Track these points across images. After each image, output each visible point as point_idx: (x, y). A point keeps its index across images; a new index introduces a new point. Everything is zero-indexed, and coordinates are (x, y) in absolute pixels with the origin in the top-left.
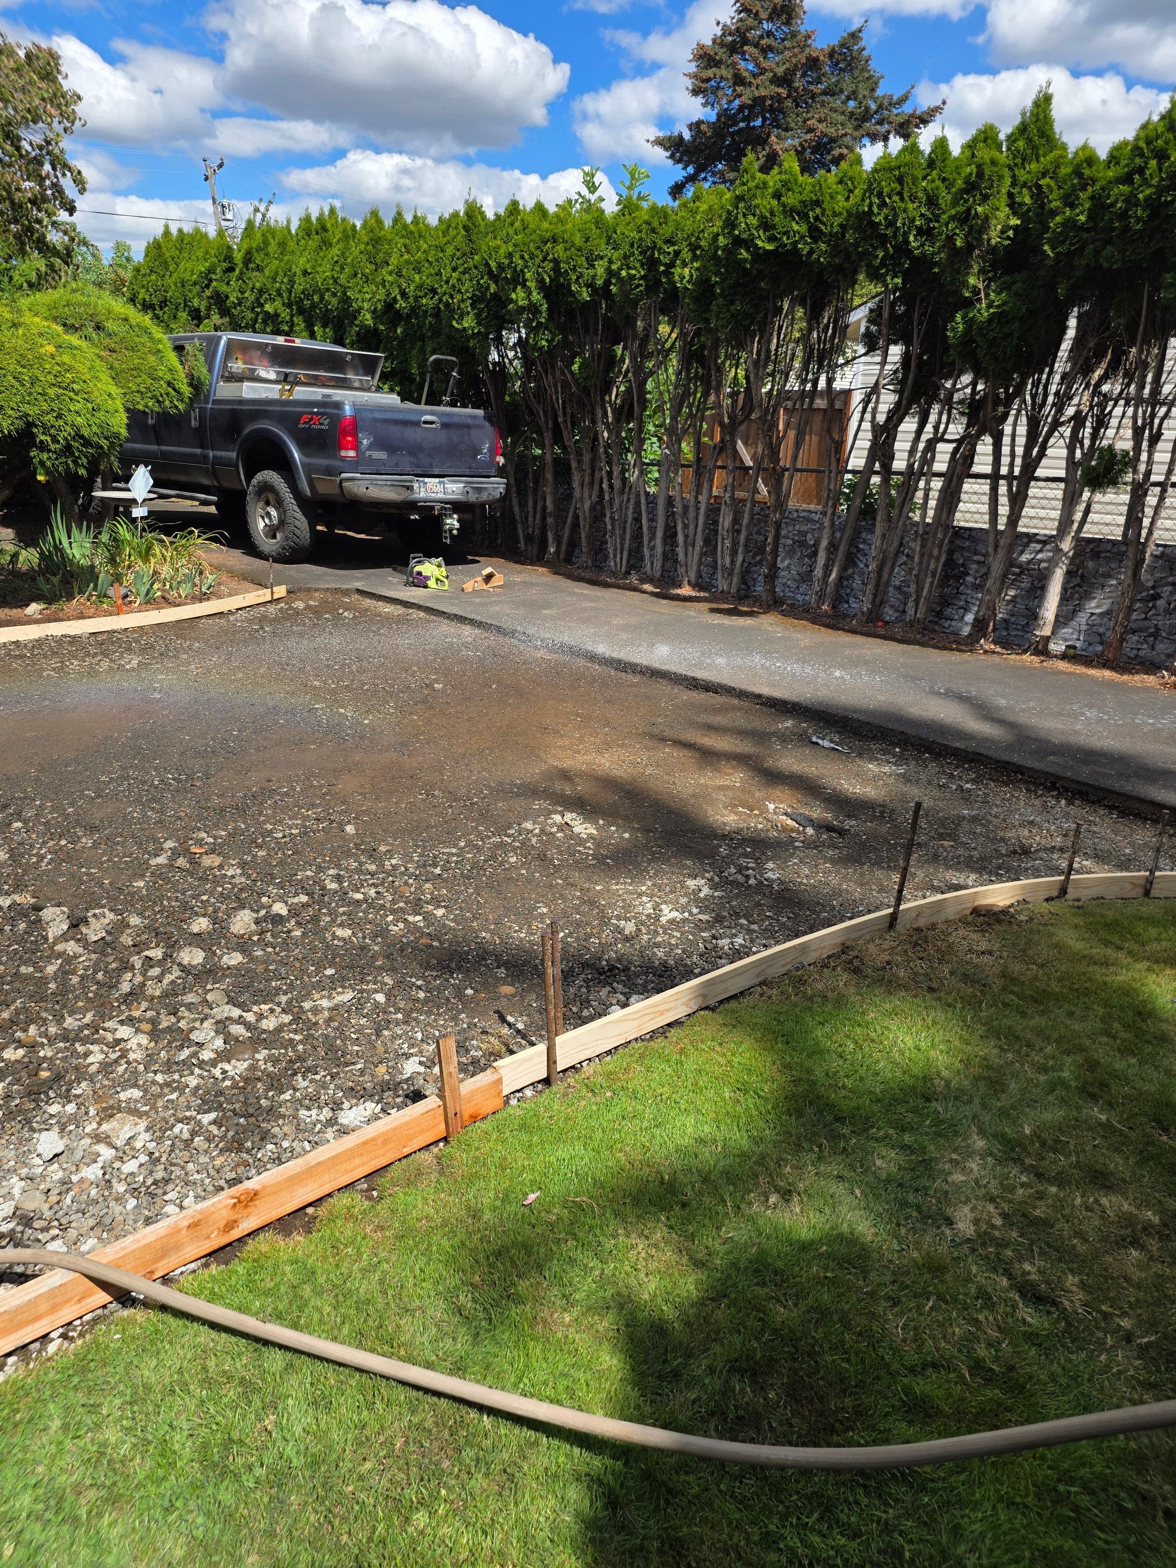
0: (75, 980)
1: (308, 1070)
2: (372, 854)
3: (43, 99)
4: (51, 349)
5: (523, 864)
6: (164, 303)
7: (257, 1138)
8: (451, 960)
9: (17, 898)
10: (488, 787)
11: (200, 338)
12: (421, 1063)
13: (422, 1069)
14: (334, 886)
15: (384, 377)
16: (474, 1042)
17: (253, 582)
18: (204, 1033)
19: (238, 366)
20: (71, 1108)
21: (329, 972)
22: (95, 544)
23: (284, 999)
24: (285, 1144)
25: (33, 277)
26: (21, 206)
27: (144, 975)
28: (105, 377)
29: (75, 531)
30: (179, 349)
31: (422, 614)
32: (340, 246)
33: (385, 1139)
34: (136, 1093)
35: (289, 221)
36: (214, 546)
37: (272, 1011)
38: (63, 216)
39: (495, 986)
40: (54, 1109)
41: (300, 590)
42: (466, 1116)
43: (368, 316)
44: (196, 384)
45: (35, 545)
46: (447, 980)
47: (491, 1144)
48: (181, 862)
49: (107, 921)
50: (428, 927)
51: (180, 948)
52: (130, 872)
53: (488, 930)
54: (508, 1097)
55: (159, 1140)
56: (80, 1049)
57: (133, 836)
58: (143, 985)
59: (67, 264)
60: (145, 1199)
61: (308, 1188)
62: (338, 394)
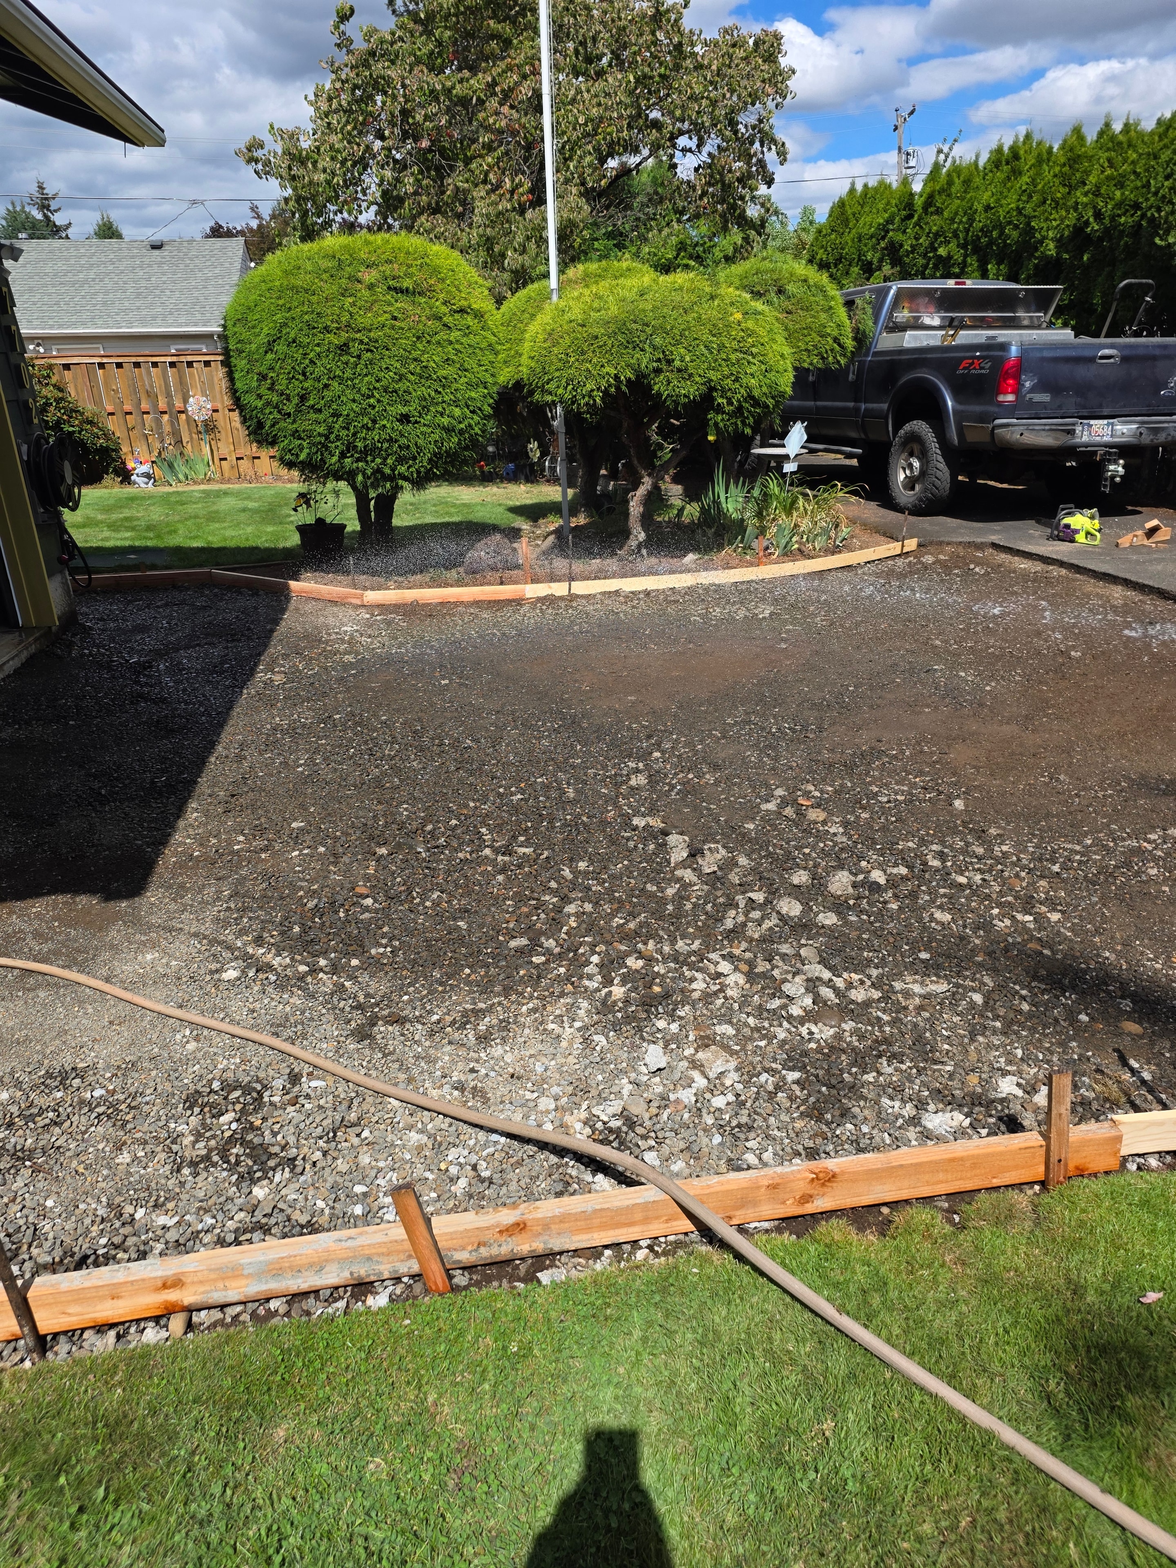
0: (688, 906)
1: (894, 1056)
2: (981, 835)
3: (763, 81)
4: (738, 316)
5: (1166, 879)
6: (838, 261)
7: (837, 1113)
8: (1064, 975)
9: (652, 821)
10: (1127, 778)
11: (871, 291)
12: (1019, 1085)
13: (1020, 1093)
14: (936, 863)
15: (1058, 312)
16: (1086, 1079)
17: (884, 534)
18: (795, 987)
19: (904, 315)
20: (674, 1027)
21: (924, 955)
22: (747, 499)
23: (874, 973)
24: (865, 1129)
25: (730, 251)
26: (729, 186)
27: (746, 916)
28: (780, 339)
29: (732, 486)
30: (849, 304)
31: (1064, 572)
32: (1032, 173)
33: (976, 1162)
34: (730, 1031)
35: (977, 157)
36: (853, 499)
37: (862, 982)
38: (763, 190)
39: (1117, 1019)
40: (661, 1024)
41: (931, 543)
42: (1071, 1166)
43: (1052, 245)
44: (860, 337)
45: (698, 499)
46: (1057, 997)
47: (1102, 1211)
48: (789, 811)
49: (719, 856)
50: (1039, 931)
51: (780, 896)
52: (743, 813)
53: (1113, 950)
54: (1125, 1160)
55: (747, 1084)
56: (688, 974)
57: (749, 779)
58: (744, 925)
59: (760, 234)
60: (729, 1139)
61: (887, 1187)
62: (1003, 335)
